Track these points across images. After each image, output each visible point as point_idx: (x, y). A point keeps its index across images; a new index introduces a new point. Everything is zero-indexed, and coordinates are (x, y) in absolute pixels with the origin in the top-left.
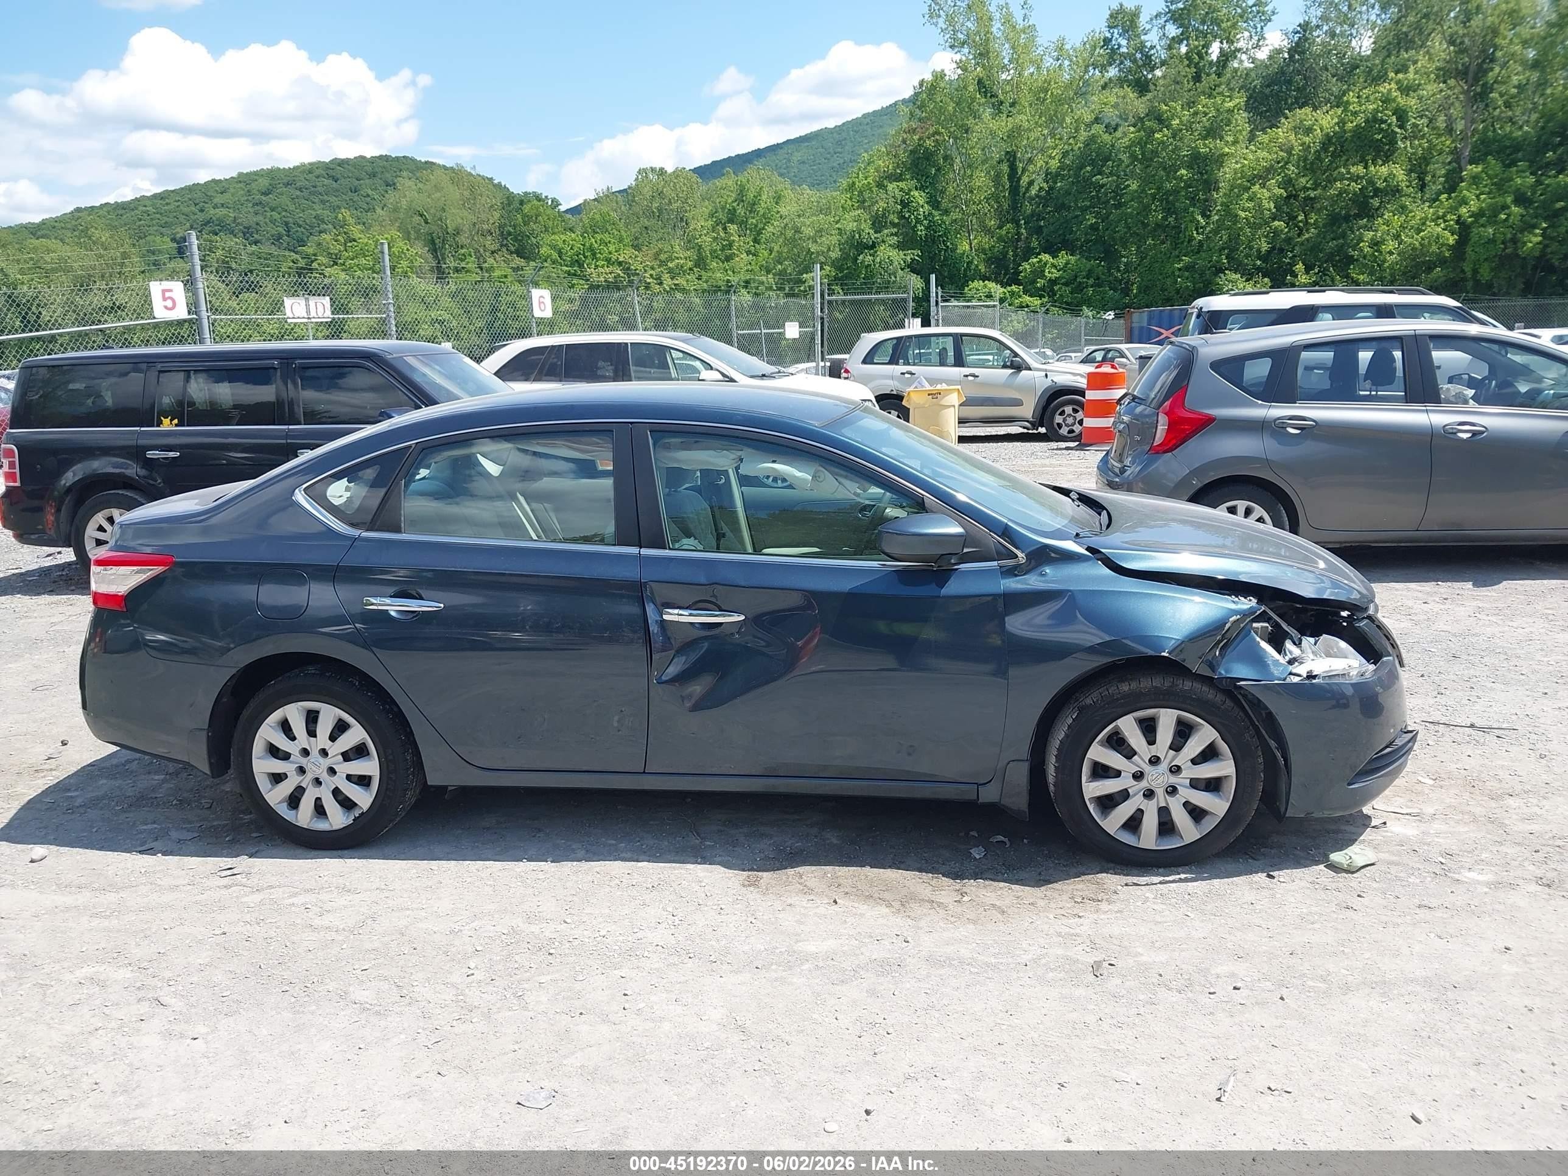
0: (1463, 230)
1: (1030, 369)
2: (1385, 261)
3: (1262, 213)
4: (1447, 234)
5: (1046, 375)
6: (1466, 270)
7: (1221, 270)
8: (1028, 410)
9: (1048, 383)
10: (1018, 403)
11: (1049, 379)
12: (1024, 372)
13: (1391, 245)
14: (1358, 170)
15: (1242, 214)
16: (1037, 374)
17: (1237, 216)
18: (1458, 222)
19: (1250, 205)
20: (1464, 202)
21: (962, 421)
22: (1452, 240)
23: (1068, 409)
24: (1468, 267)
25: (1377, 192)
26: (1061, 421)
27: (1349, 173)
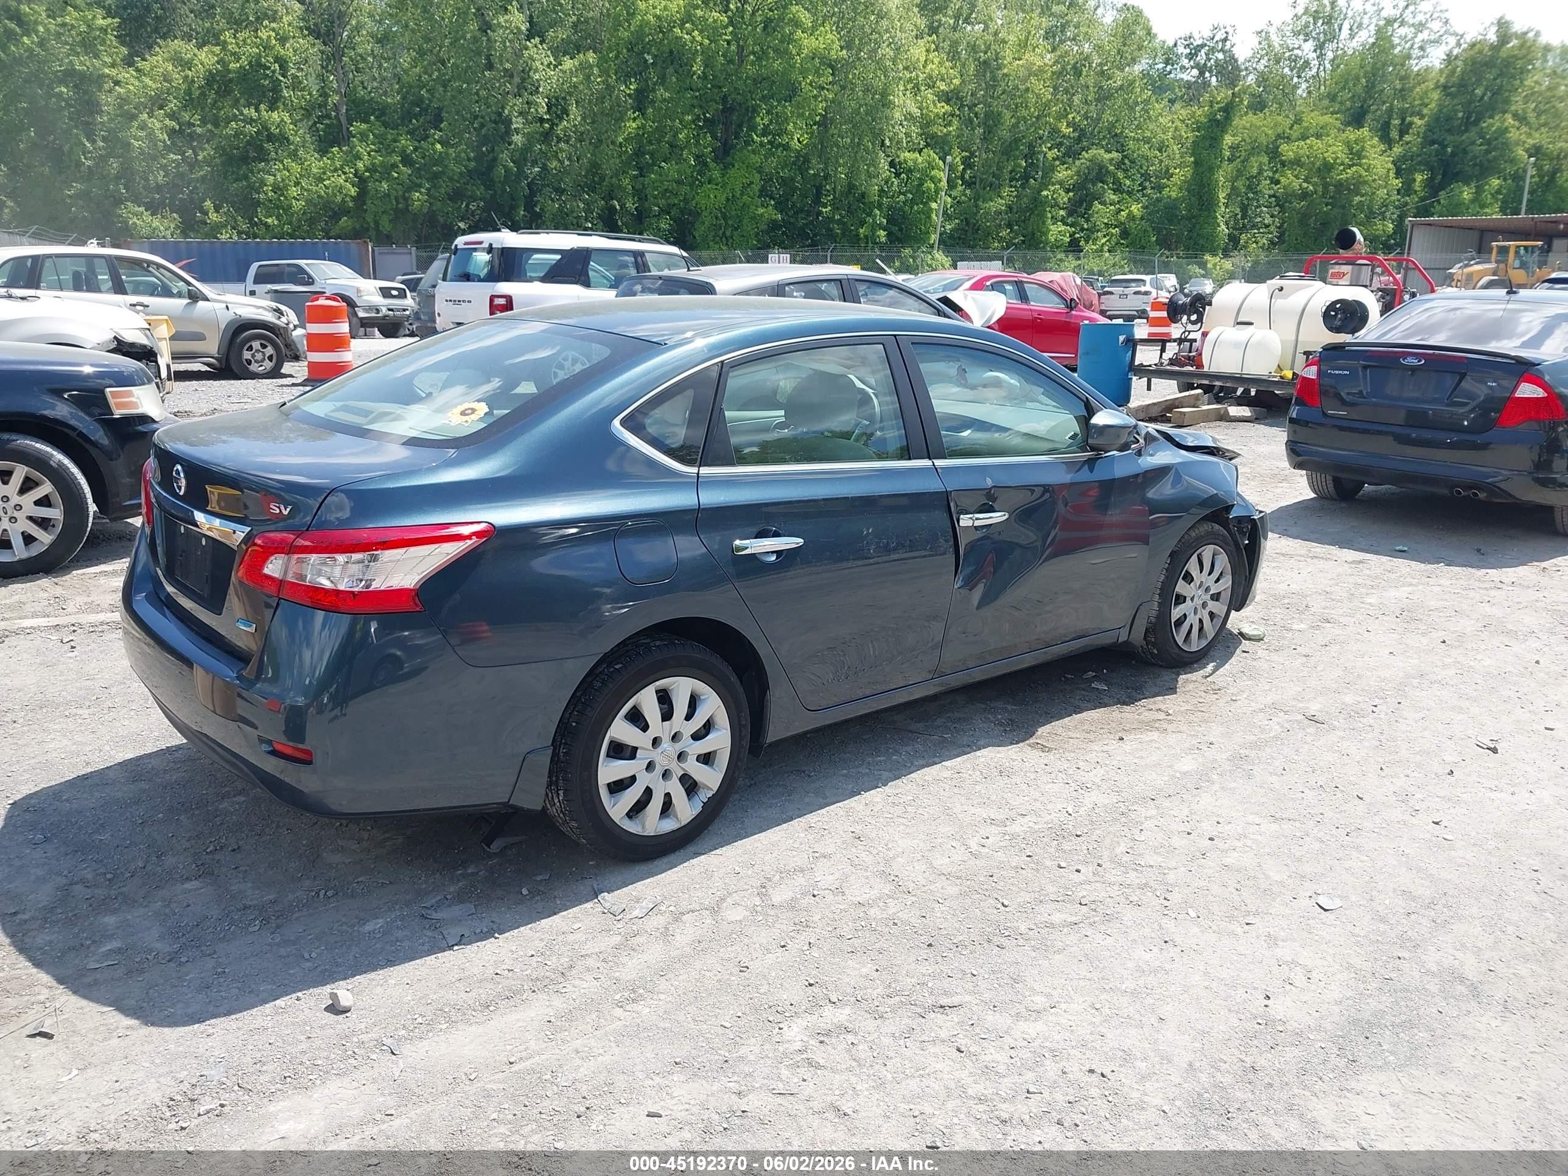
0: (361, 182)
1: (208, 300)
2: (290, 207)
3: (156, 145)
4: (349, 185)
5: (227, 308)
6: (369, 220)
7: (119, 201)
8: (212, 346)
9: (230, 316)
10: (200, 337)
11: (231, 311)
12: (201, 304)
13: (294, 191)
14: (251, 112)
15: (136, 144)
16: (217, 306)
17: (129, 144)
18: (355, 175)
19: (142, 134)
20: (358, 157)
21: (176, 357)
22: (353, 191)
23: (256, 345)
24: (369, 219)
25: (270, 138)
26: (249, 357)
27: (242, 114)
